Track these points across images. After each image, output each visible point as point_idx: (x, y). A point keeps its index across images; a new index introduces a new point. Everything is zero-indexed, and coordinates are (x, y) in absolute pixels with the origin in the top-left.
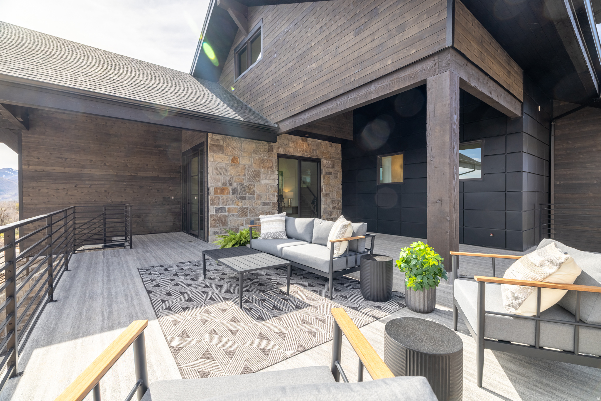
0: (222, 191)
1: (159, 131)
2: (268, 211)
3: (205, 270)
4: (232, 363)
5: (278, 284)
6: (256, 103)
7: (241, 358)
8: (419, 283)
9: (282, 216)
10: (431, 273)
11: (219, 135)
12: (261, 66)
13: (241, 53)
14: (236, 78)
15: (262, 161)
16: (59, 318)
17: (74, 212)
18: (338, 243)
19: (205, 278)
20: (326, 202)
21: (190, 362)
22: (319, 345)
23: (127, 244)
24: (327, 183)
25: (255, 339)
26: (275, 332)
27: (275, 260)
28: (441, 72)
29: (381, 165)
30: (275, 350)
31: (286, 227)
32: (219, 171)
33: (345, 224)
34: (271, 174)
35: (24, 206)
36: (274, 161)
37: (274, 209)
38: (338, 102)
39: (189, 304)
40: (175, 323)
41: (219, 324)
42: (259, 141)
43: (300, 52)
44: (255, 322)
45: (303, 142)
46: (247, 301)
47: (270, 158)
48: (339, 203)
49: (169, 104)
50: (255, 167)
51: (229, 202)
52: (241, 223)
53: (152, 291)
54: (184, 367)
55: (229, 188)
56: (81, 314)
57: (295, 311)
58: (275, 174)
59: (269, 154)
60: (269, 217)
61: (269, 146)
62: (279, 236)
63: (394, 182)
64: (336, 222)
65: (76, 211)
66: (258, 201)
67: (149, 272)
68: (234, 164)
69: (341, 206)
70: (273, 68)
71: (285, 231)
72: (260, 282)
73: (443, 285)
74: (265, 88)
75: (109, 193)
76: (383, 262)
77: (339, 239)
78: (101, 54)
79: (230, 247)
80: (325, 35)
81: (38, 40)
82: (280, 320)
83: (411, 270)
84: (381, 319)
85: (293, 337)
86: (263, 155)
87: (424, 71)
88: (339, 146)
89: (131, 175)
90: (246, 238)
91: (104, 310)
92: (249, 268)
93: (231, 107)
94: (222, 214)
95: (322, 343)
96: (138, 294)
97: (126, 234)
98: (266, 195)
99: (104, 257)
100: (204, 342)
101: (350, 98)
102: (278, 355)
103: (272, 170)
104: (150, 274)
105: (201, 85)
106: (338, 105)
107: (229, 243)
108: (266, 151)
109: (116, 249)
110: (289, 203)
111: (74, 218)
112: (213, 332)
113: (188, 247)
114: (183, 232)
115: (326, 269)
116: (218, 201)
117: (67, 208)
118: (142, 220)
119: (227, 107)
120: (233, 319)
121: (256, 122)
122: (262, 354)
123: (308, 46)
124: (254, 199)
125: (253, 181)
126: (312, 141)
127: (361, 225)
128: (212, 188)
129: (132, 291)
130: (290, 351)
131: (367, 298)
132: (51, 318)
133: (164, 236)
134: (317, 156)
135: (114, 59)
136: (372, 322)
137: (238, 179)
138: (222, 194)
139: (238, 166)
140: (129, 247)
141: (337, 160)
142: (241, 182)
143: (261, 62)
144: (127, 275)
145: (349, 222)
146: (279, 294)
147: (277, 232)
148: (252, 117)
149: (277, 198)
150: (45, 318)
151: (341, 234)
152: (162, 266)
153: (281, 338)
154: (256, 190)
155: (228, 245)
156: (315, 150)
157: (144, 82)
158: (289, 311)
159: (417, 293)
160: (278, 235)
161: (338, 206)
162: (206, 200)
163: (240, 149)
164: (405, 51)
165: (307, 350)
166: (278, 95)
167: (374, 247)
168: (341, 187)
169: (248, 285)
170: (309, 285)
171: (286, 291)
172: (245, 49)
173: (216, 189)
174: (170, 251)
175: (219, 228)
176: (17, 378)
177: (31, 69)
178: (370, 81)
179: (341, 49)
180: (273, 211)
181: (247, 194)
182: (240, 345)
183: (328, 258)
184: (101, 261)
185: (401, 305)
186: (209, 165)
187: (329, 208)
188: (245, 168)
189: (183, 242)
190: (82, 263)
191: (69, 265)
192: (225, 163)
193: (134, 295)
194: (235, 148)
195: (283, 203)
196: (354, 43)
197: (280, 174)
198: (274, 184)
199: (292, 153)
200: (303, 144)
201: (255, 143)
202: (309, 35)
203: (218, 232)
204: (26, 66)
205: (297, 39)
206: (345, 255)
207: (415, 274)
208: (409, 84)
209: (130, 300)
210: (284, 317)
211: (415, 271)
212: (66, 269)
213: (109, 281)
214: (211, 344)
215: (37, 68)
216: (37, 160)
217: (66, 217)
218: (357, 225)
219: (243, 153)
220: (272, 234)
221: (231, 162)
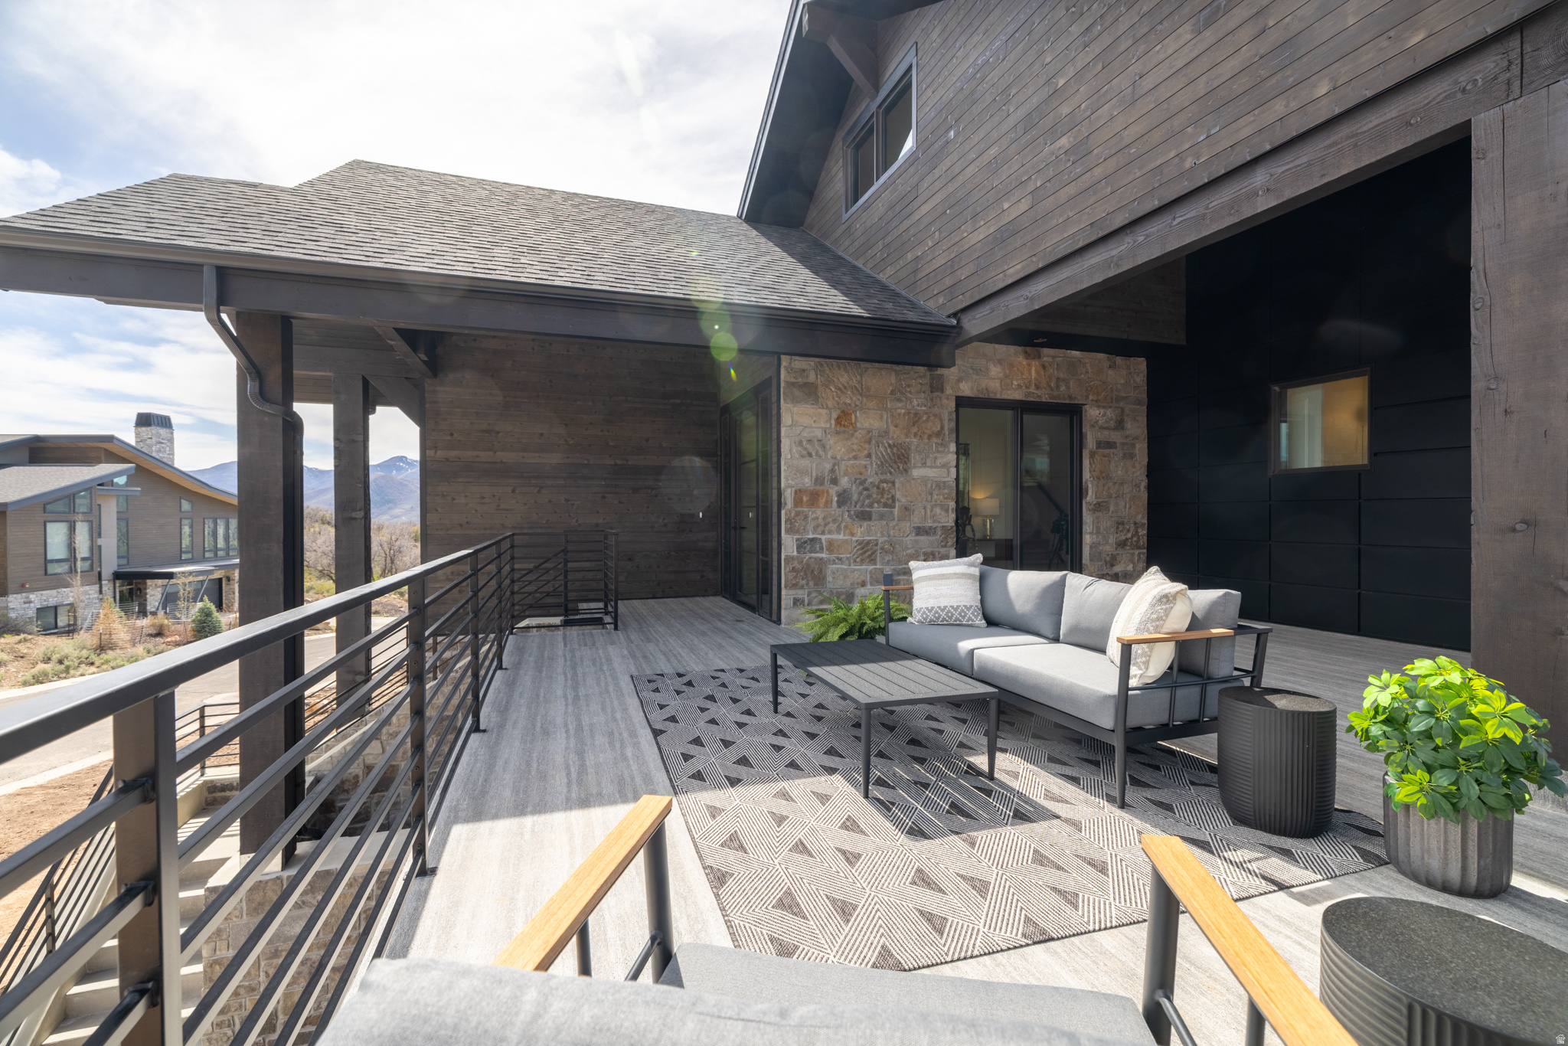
0: (814, 497)
1: (672, 359)
2: (929, 550)
3: (776, 693)
4: (851, 934)
5: (961, 745)
6: (899, 267)
7: (872, 926)
8: (1444, 796)
9: (971, 565)
10: (1492, 765)
11: (807, 359)
12: (912, 170)
13: (861, 143)
14: (847, 211)
15: (915, 418)
16: (490, 767)
17: (512, 546)
18: (1144, 646)
19: (776, 711)
20: (1098, 528)
21: (751, 911)
22: (1089, 932)
23: (608, 619)
24: (1102, 472)
25: (904, 884)
26: (957, 874)
27: (955, 682)
28: (1533, 86)
29: (1285, 415)
30: (961, 922)
31: (981, 594)
32: (805, 449)
33: (1167, 591)
34: (938, 452)
35: (429, 532)
36: (946, 417)
37: (945, 546)
38: (1140, 236)
39: (742, 771)
40: (714, 812)
41: (813, 830)
42: (906, 367)
43: (1022, 112)
44: (903, 838)
45: (1029, 361)
46: (880, 782)
47: (936, 410)
48: (1140, 530)
49: (694, 293)
50: (897, 435)
51: (831, 524)
52: (859, 580)
53: (662, 732)
54: (736, 921)
55: (830, 491)
56: (528, 764)
57: (1012, 825)
58: (949, 452)
59: (932, 400)
60: (935, 567)
61: (932, 377)
62: (964, 617)
63: (1331, 465)
64: (1136, 584)
65: (516, 543)
66: (903, 524)
67: (654, 686)
68: (843, 429)
69: (1145, 538)
70: (944, 169)
71: (980, 606)
72: (914, 736)
73: (1541, 812)
74: (922, 226)
75: (573, 505)
76: (1299, 713)
77: (1146, 636)
78: (560, 202)
79: (836, 638)
80: (1098, 51)
81: (451, 191)
82: (973, 844)
83: (1408, 747)
84: (1294, 890)
85: (1010, 897)
86: (917, 402)
87: (1459, 95)
88: (1141, 364)
89: (616, 465)
90: (876, 618)
91: (571, 762)
92: (887, 698)
93: (835, 284)
94: (813, 555)
95: (1097, 928)
96: (633, 734)
97: (606, 596)
98: (925, 508)
99: (565, 645)
100: (780, 870)
101: (1177, 221)
102: (968, 937)
103: (940, 441)
104: (657, 690)
105: (763, 240)
106: (1140, 245)
107: (832, 630)
108: (924, 392)
109: (587, 629)
110: (986, 529)
111: (513, 558)
112: (801, 848)
113: (735, 634)
114: (723, 597)
115: (1106, 720)
116: (804, 523)
117: (501, 537)
118: (638, 567)
119: (825, 286)
120: (848, 824)
121: (899, 317)
122: (924, 926)
123: (1047, 91)
124: (893, 520)
125: (891, 473)
126: (1054, 357)
127: (1220, 597)
128: (789, 490)
129: (622, 726)
130: (1002, 933)
131: (1240, 818)
132: (478, 765)
133: (682, 604)
134: (1070, 397)
135: (583, 208)
136: (1261, 894)
137: (853, 467)
138: (813, 505)
139: (853, 435)
140: (613, 626)
141: (1133, 406)
142: (861, 474)
143: (913, 157)
144: (611, 689)
145: (1179, 587)
146: (966, 772)
147: (958, 607)
148: (890, 306)
149: (954, 515)
150: (468, 764)
151: (1153, 620)
152: (680, 675)
153: (975, 893)
154: (898, 495)
155: (830, 635)
156: (1064, 380)
157: (642, 251)
158: (995, 822)
159: (1434, 828)
160: (960, 614)
161: (1135, 539)
162: (775, 520)
163: (857, 390)
164: (1385, 44)
165: (1052, 939)
166: (957, 239)
167: (1265, 666)
168: (1144, 483)
169: (882, 741)
170: (1051, 759)
171: (985, 768)
172: (871, 131)
173: (798, 493)
174: (696, 641)
175: (807, 591)
176: (427, 879)
177: (442, 253)
178: (1249, 159)
179: (1148, 83)
180: (943, 550)
181: (876, 505)
182: (868, 893)
183: (1112, 687)
184: (560, 653)
185: (1366, 855)
186: (783, 434)
187: (1107, 543)
188: (870, 439)
189: (722, 621)
190: (526, 656)
191: (504, 658)
192: (822, 428)
193: (625, 735)
194: (845, 388)
195: (968, 528)
196: (1194, 55)
197: (963, 450)
198: (946, 480)
199: (995, 394)
200: (1029, 365)
201: (896, 371)
202: (1048, 60)
203: (803, 601)
204: (434, 248)
205: (1012, 79)
206: (1166, 681)
207: (1424, 763)
208: (1400, 147)
209: (618, 745)
210: (981, 835)
211: (1425, 753)
212: (500, 667)
213: (577, 698)
214: (798, 876)
215: (451, 250)
216: (449, 438)
217: (499, 556)
218: (1206, 597)
219: (865, 400)
220: (943, 610)
221: (836, 425)
